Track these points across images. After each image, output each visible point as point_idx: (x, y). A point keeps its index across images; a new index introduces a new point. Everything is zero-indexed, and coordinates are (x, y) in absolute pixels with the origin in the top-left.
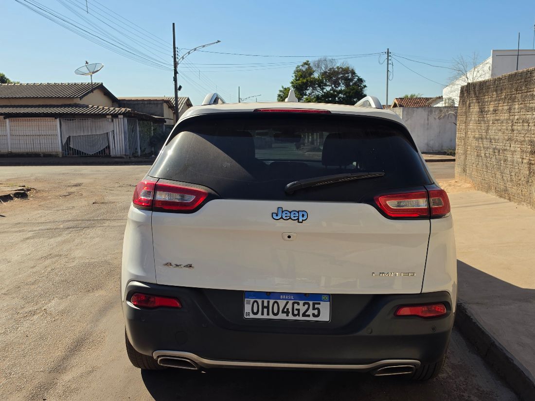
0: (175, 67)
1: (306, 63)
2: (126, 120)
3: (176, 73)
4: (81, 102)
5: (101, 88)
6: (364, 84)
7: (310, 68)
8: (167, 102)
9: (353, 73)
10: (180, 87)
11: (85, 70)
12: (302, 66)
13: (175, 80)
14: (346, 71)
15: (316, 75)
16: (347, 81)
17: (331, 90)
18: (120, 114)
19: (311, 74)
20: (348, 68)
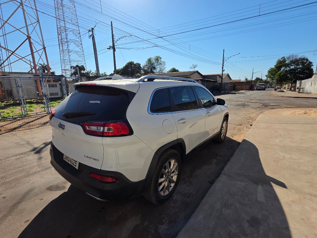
0: (223, 64)
1: (284, 58)
2: (201, 82)
3: (223, 65)
4: (190, 77)
5: (197, 72)
6: (312, 64)
7: (285, 59)
8: (219, 75)
9: (307, 60)
10: (224, 70)
11: (193, 67)
12: (281, 59)
13: (223, 68)
14: (304, 59)
15: (287, 62)
16: (303, 63)
17: (294, 68)
18: (199, 80)
19: (285, 61)
20: (305, 58)
